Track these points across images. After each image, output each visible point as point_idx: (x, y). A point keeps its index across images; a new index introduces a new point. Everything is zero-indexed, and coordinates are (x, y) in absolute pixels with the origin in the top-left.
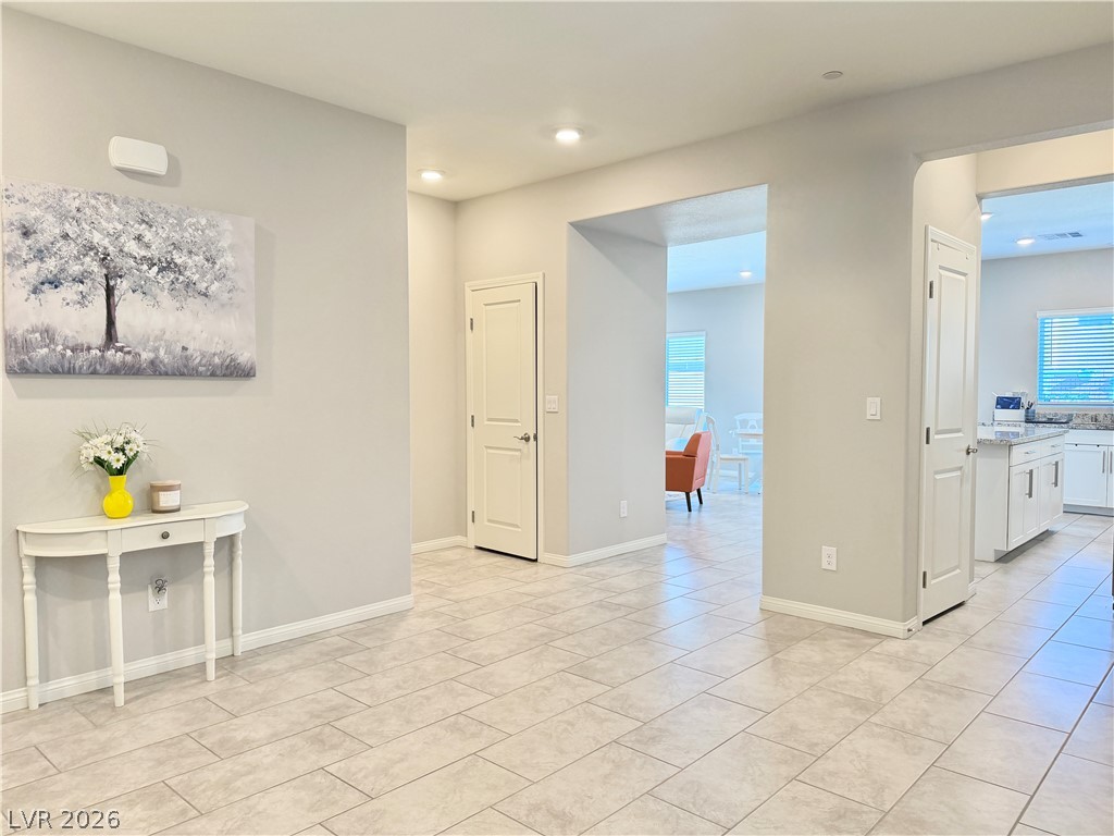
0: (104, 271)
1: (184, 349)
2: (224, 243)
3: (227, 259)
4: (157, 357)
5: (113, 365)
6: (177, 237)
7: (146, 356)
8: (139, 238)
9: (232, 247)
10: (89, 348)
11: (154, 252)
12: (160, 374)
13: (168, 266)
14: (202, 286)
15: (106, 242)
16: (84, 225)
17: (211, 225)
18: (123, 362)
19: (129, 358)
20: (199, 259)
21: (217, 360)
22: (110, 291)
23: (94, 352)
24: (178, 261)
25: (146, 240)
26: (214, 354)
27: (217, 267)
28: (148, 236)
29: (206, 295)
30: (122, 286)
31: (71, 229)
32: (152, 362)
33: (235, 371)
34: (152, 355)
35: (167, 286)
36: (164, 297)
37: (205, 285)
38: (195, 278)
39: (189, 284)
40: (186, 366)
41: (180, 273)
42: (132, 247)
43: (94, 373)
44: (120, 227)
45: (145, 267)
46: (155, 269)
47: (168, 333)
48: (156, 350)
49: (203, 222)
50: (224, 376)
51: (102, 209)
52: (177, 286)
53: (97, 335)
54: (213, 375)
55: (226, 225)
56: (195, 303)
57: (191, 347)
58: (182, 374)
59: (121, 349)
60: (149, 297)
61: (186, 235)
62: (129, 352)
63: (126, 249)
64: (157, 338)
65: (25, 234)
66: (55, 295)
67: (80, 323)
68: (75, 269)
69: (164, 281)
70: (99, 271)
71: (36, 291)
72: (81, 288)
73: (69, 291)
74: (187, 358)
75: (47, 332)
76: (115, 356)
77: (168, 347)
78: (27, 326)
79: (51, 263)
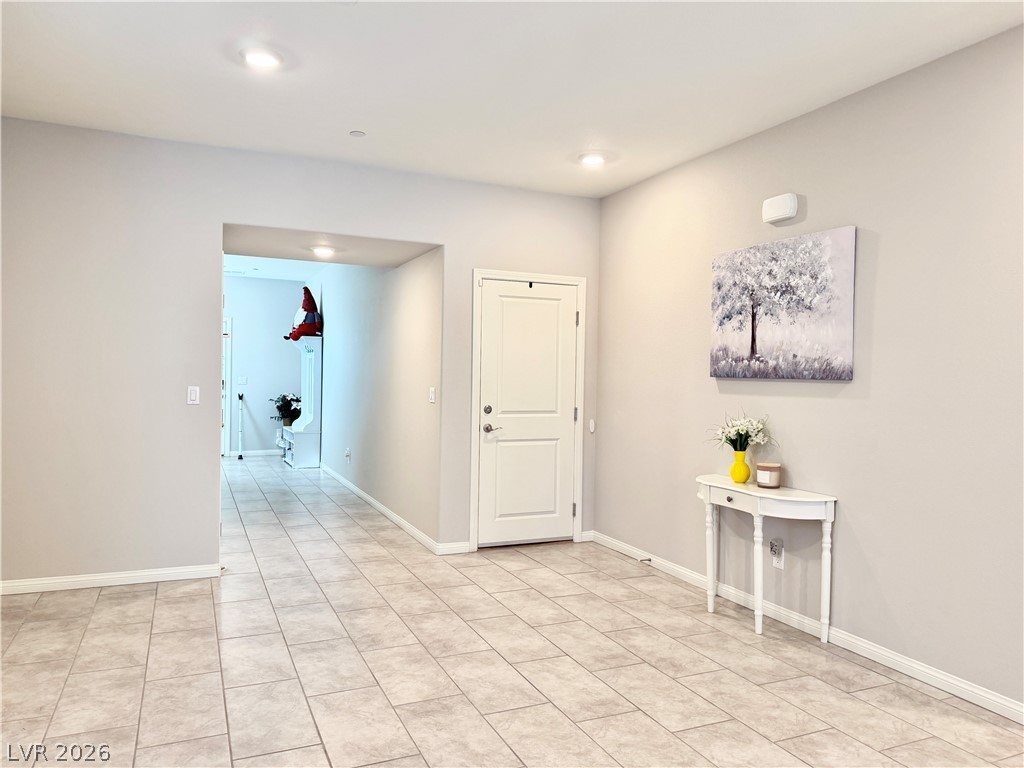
0: (752, 303)
1: (795, 356)
2: (825, 259)
3: (827, 273)
4: (777, 364)
5: (754, 371)
6: (793, 264)
7: (772, 363)
8: (770, 273)
9: (830, 260)
10: (743, 359)
11: (779, 281)
12: (779, 378)
13: (787, 290)
14: (807, 302)
15: (753, 282)
16: (744, 274)
17: (816, 245)
18: (759, 369)
19: (762, 365)
20: (806, 278)
21: (816, 365)
22: (754, 317)
23: (746, 362)
24: (793, 284)
25: (774, 273)
26: (815, 360)
27: (819, 281)
28: (776, 269)
29: (810, 308)
30: (760, 311)
31: (737, 278)
32: (775, 368)
33: (831, 375)
34: (775, 363)
35: (785, 306)
36: (783, 315)
37: (810, 299)
38: (803, 295)
39: (800, 301)
40: (795, 371)
41: (794, 294)
42: (766, 280)
43: (745, 376)
44: (760, 268)
45: (773, 294)
46: (779, 294)
47: (785, 345)
48: (777, 358)
49: (810, 244)
50: (822, 379)
51: (752, 259)
52: (792, 304)
53: (746, 352)
54: (814, 378)
55: (827, 241)
56: (803, 316)
57: (799, 355)
58: (793, 378)
59: (758, 359)
60: (774, 317)
61: (799, 260)
62: (762, 361)
63: (763, 284)
64: (779, 349)
65: (719, 288)
66: (729, 325)
67: (739, 343)
68: (738, 305)
69: (784, 303)
70: (748, 303)
71: (721, 324)
72: (740, 317)
73: (735, 322)
74: (796, 364)
75: (725, 350)
76: (755, 364)
77: (784, 356)
78: (717, 347)
79: (728, 304)
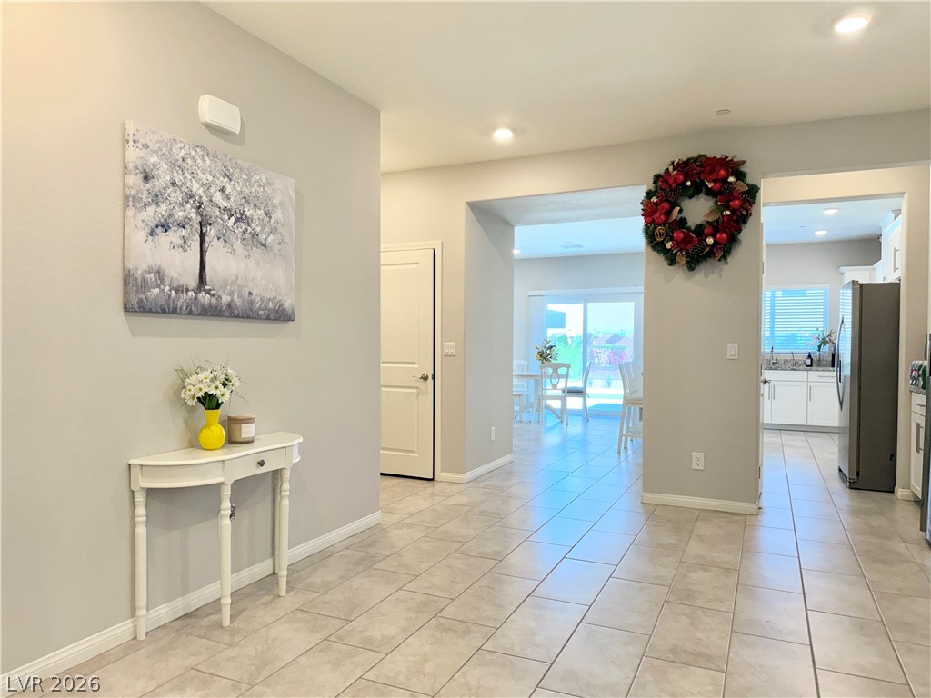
0: (199, 219)
1: (250, 294)
2: (277, 201)
3: (277, 215)
4: (232, 301)
5: (203, 306)
6: (247, 191)
7: (226, 299)
8: (223, 190)
9: (281, 204)
10: (187, 290)
11: (231, 204)
12: (234, 317)
13: (241, 218)
14: (262, 238)
15: (201, 192)
16: (187, 174)
17: (269, 183)
18: (210, 304)
19: (214, 300)
20: (261, 212)
21: (271, 305)
22: (203, 236)
23: (191, 294)
24: (248, 213)
25: (227, 192)
26: (270, 300)
27: (272, 221)
28: (229, 190)
29: (264, 246)
30: (211, 232)
31: (178, 177)
32: (229, 305)
33: (282, 315)
34: (229, 298)
35: (240, 235)
36: (238, 245)
37: (264, 237)
38: (258, 229)
39: (254, 235)
40: (251, 310)
41: (249, 226)
42: (218, 197)
43: (190, 313)
44: (211, 178)
45: (226, 217)
46: (233, 219)
47: (240, 279)
48: (231, 294)
49: (264, 180)
50: (275, 319)
51: (199, 161)
52: (247, 236)
53: (193, 281)
54: (268, 318)
55: (278, 184)
56: (257, 252)
57: (254, 293)
58: (249, 317)
59: (208, 292)
60: (228, 245)
61: (253, 190)
62: (214, 295)
63: (214, 199)
64: (234, 283)
65: (146, 178)
66: (164, 239)
67: (181, 266)
68: (180, 215)
69: (239, 231)
70: (195, 218)
71: (152, 233)
72: (183, 232)
73: (175, 235)
74: (252, 302)
75: (159, 273)
76: (204, 298)
77: (240, 291)
78: (145, 267)
79: (163, 208)
